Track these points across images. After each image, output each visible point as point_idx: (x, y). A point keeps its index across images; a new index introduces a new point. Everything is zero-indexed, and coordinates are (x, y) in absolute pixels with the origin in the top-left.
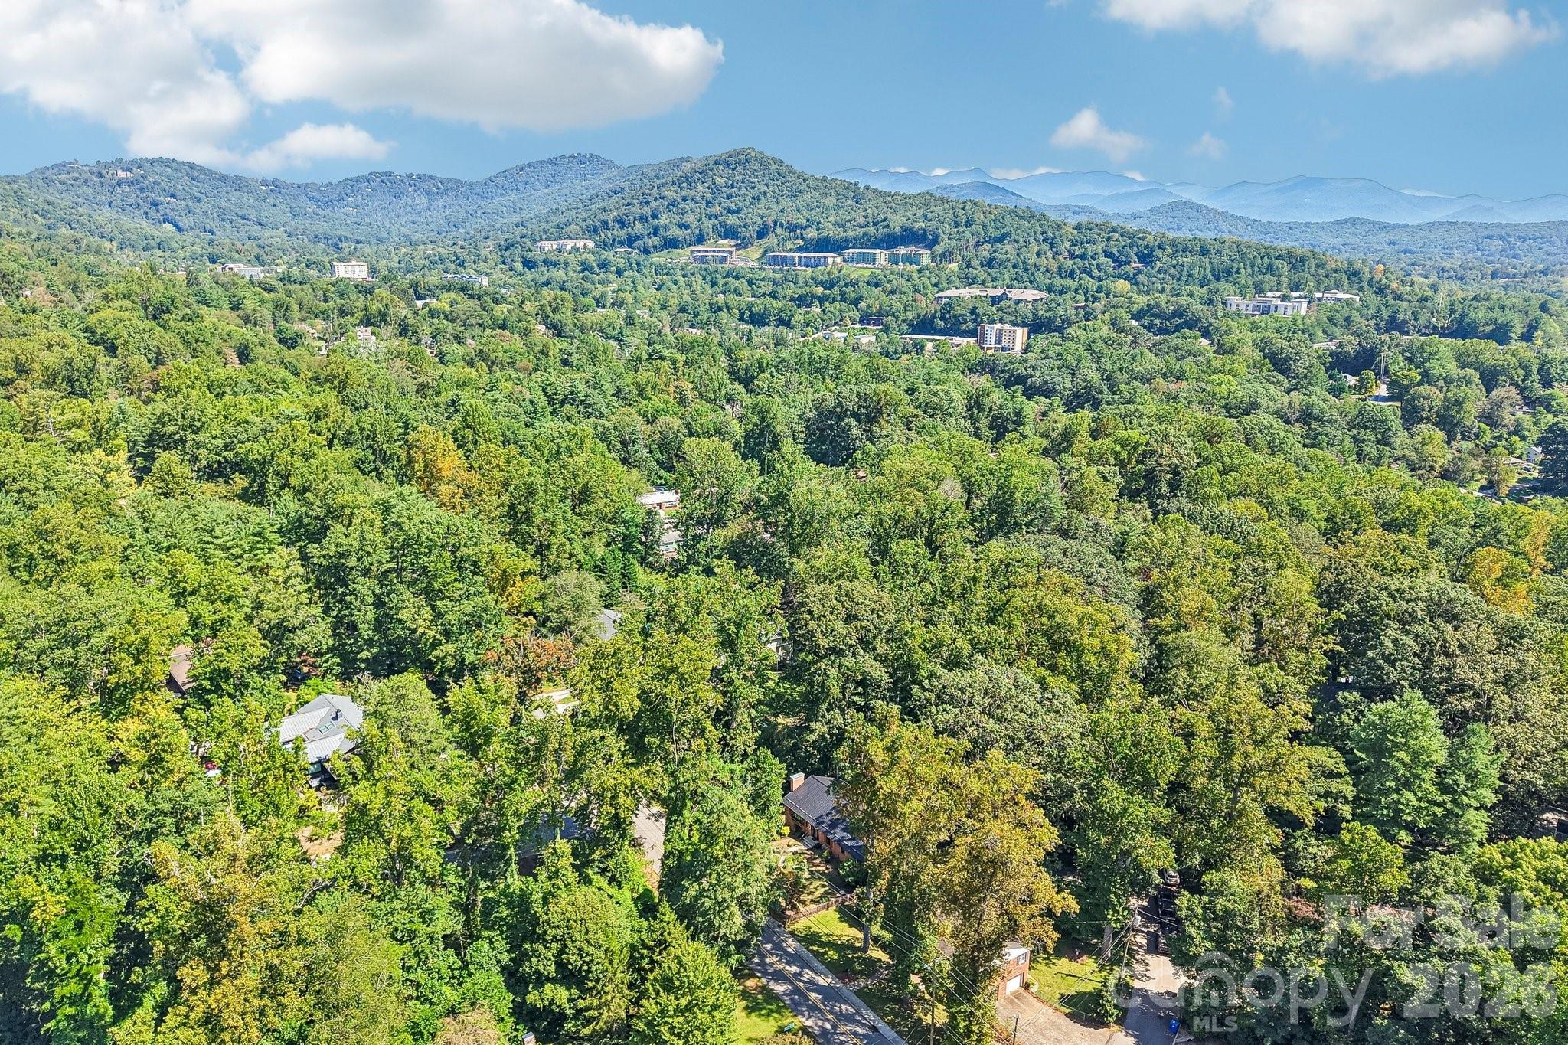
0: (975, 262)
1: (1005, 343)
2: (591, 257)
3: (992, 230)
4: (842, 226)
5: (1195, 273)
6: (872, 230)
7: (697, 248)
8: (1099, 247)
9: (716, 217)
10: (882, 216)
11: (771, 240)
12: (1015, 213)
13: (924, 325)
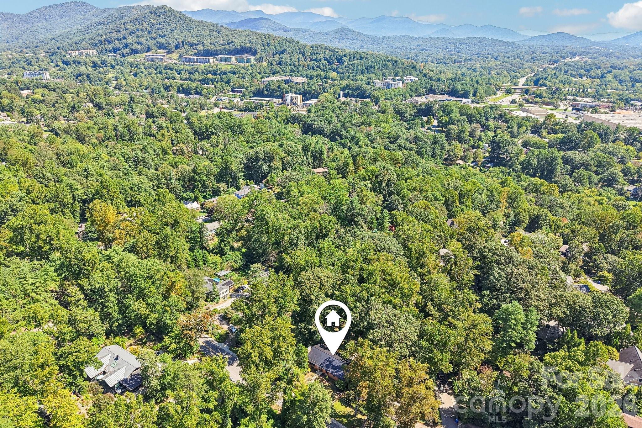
0: (274, 63)
1: (294, 101)
2: (97, 59)
3: (278, 48)
4: (215, 45)
5: (359, 67)
6: (227, 47)
7: (148, 54)
8: (322, 56)
9: (155, 39)
10: (231, 40)
11: (183, 51)
12: (286, 40)
13: (259, 93)
